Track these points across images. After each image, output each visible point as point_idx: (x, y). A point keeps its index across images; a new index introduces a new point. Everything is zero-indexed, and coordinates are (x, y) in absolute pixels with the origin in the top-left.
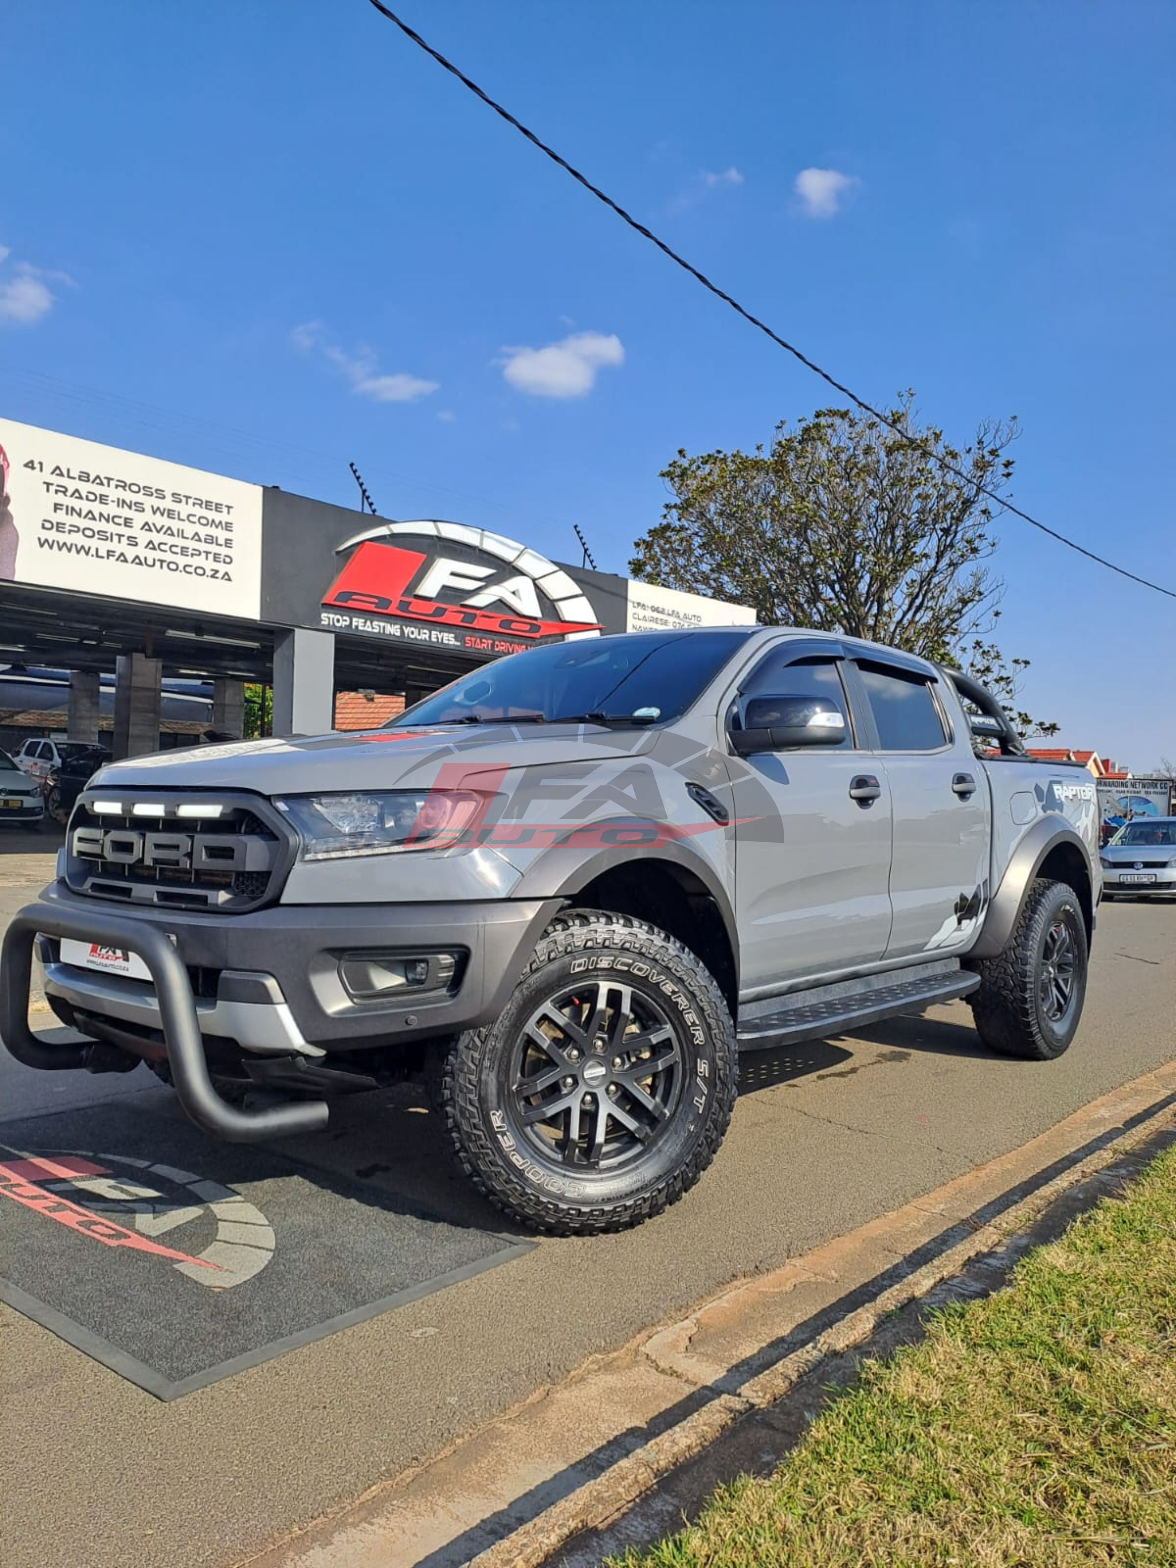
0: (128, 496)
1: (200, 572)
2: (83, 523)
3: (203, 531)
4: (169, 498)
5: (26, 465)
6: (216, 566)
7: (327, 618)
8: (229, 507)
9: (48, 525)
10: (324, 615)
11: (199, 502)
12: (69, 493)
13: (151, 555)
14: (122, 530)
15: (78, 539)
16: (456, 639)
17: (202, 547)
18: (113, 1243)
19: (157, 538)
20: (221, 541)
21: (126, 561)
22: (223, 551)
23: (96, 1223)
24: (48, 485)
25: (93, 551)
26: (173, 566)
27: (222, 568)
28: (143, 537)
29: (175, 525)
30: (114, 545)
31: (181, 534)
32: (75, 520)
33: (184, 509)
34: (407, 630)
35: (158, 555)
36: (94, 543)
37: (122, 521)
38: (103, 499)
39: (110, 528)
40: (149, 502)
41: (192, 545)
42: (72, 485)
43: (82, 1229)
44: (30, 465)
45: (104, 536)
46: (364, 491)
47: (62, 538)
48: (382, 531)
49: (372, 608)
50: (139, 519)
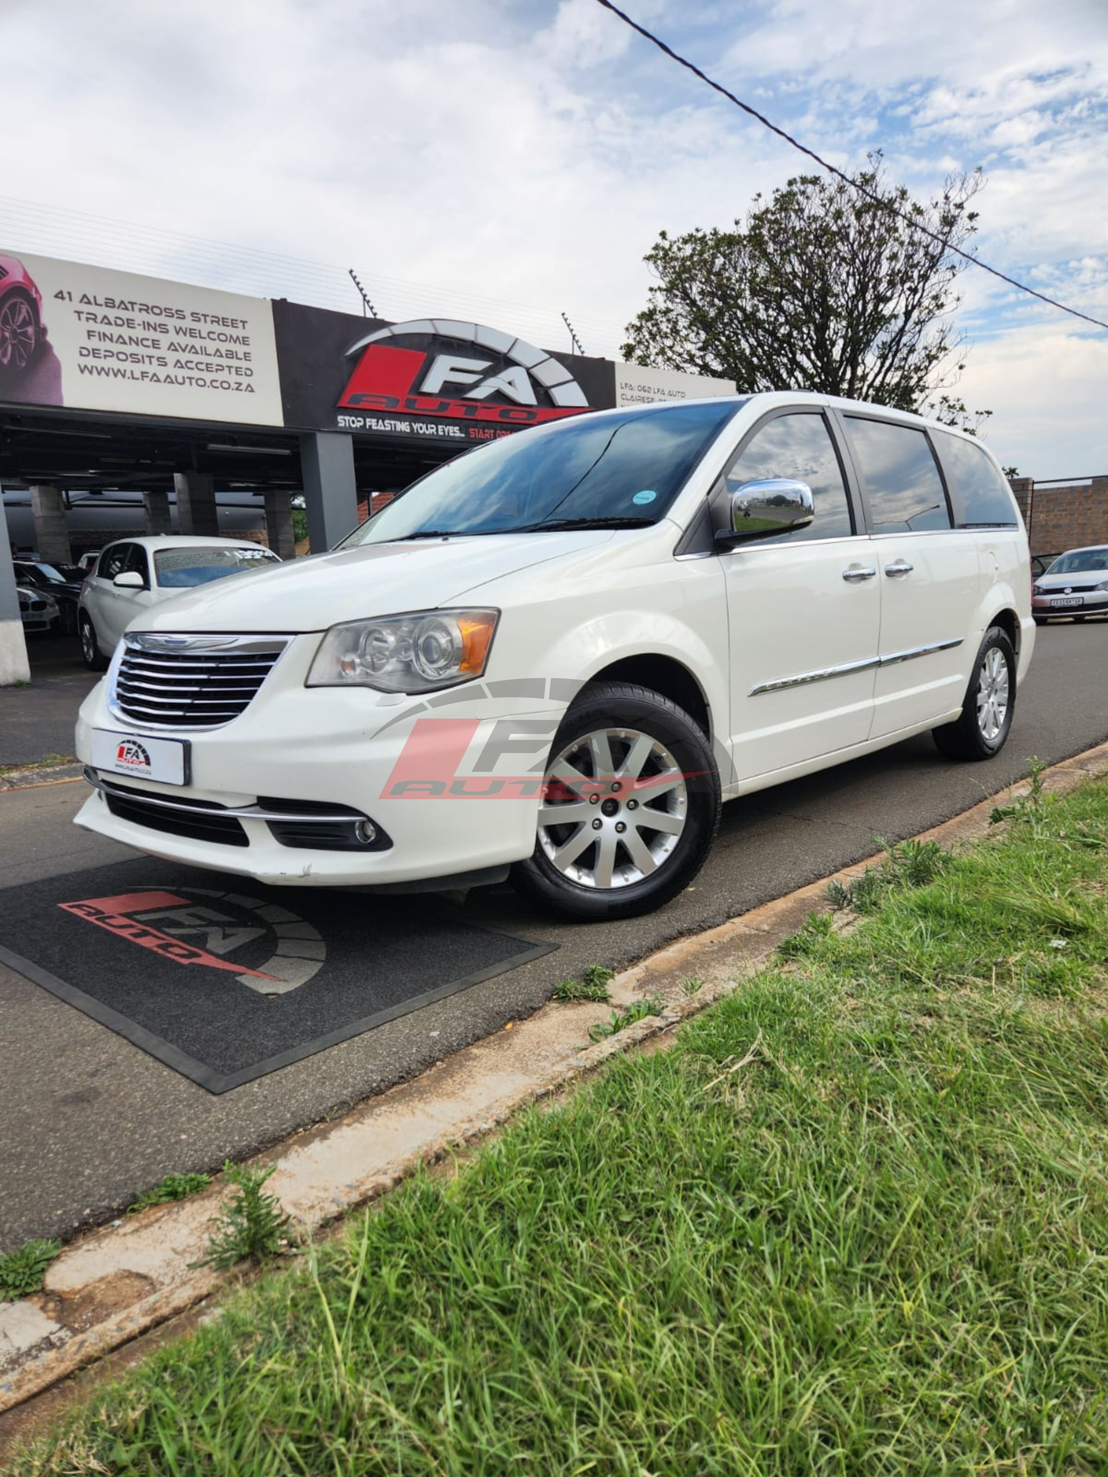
0: (152, 319)
1: (225, 386)
2: (116, 348)
3: (224, 347)
4: (189, 318)
5: (56, 296)
6: (239, 379)
7: (343, 421)
8: (244, 322)
9: (85, 352)
10: (340, 418)
11: (216, 320)
12: (99, 320)
13: (181, 373)
14: (151, 351)
15: (112, 363)
16: (461, 430)
17: (225, 362)
18: (185, 961)
19: (184, 357)
20: (241, 355)
21: (158, 381)
22: (243, 364)
23: (172, 946)
24: (79, 313)
25: (128, 374)
26: (201, 382)
27: (245, 380)
28: (171, 357)
29: (198, 343)
30: (145, 367)
31: (204, 351)
32: (107, 345)
33: (204, 327)
34: (416, 426)
35: (186, 372)
36: (128, 366)
37: (149, 343)
38: (130, 323)
39: (140, 350)
40: (172, 323)
41: (215, 360)
42: (100, 312)
43: (160, 951)
45: (136, 359)
46: (365, 296)
47: (100, 363)
48: (384, 333)
49: (383, 407)
50: (165, 340)
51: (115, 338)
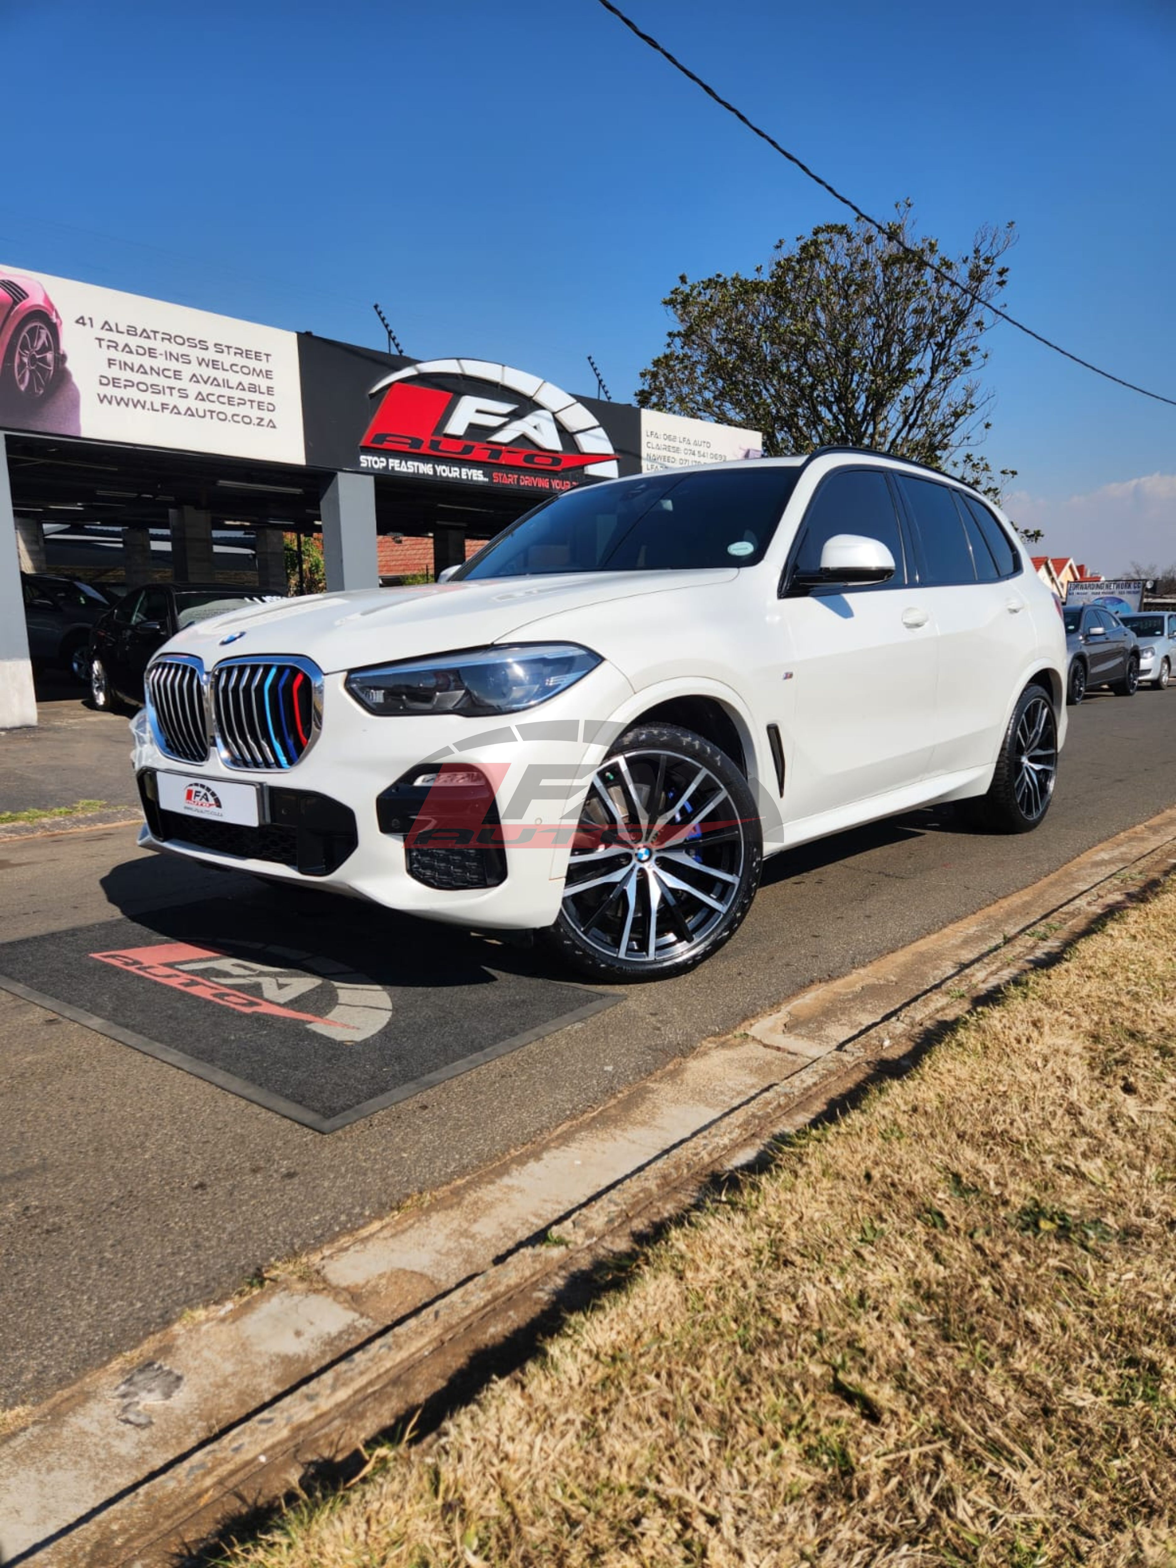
0: (176, 349)
1: (247, 420)
2: (136, 377)
3: (247, 380)
4: (212, 349)
5: (77, 322)
6: (261, 414)
7: (366, 460)
8: (267, 355)
9: (105, 381)
10: (363, 458)
11: (239, 352)
12: (120, 348)
13: (202, 406)
14: (172, 382)
15: (132, 393)
16: (485, 475)
17: (247, 395)
19: (206, 389)
20: (264, 389)
21: (179, 413)
22: (266, 398)
24: (100, 340)
26: (222, 416)
27: (267, 416)
28: (193, 389)
29: (220, 375)
30: (166, 398)
31: (227, 384)
32: (127, 374)
33: (227, 359)
34: (440, 469)
35: (207, 406)
36: (148, 397)
37: (171, 374)
38: (151, 352)
39: (161, 381)
40: (195, 354)
41: (237, 394)
42: (122, 340)
44: (81, 321)
45: (156, 390)
46: (390, 333)
47: (119, 393)
48: (410, 371)
49: (407, 448)
50: (187, 371)
51: (136, 368)
